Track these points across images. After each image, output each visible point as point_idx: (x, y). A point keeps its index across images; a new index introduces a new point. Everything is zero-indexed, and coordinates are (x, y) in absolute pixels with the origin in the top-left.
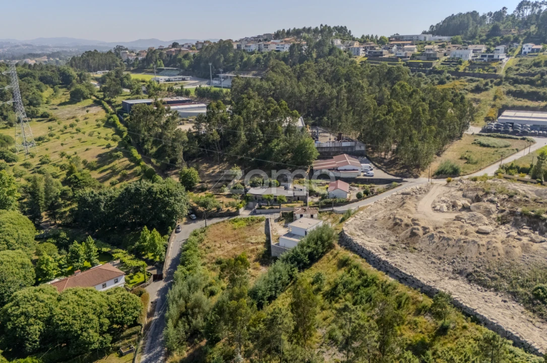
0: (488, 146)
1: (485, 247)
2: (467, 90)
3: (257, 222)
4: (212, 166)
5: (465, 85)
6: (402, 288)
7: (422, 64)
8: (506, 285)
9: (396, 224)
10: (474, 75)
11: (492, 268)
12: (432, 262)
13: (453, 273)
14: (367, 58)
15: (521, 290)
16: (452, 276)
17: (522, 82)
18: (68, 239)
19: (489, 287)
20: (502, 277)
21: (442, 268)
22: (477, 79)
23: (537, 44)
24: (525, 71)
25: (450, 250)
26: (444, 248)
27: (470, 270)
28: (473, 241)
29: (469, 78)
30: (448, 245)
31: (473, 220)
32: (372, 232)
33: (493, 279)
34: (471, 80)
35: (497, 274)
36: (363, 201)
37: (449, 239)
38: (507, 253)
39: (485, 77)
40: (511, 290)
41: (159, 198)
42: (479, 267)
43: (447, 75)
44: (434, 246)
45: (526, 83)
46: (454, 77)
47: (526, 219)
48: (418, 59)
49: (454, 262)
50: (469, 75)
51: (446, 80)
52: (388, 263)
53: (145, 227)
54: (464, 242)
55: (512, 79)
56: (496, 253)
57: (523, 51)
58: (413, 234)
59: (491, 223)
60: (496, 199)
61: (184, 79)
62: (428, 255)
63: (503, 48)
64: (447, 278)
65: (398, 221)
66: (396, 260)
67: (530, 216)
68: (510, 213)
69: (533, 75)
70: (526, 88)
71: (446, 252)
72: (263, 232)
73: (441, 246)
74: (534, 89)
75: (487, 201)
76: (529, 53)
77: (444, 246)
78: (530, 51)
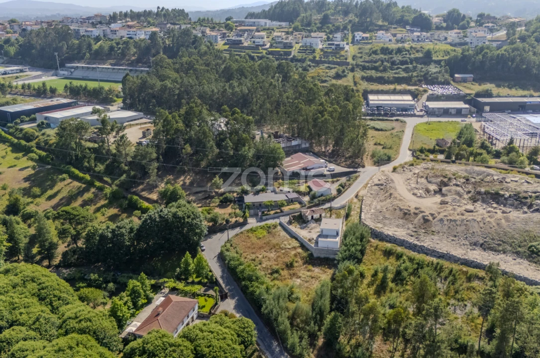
0: (382, 130)
1: (482, 223)
2: (330, 77)
3: (274, 229)
4: (178, 178)
5: (327, 73)
6: (446, 264)
7: (282, 53)
8: (509, 248)
9: (405, 214)
10: (329, 63)
11: (495, 238)
12: (453, 240)
13: (471, 246)
14: (228, 46)
15: (520, 249)
16: (471, 248)
17: (368, 68)
18: (101, 279)
19: (499, 251)
20: (504, 242)
21: (462, 243)
22: (333, 66)
23: (364, 32)
24: (367, 58)
25: (459, 229)
26: (455, 228)
27: (481, 242)
28: (473, 219)
29: (327, 65)
30: (457, 225)
31: (455, 202)
32: (390, 224)
33: (499, 245)
34: (329, 67)
35: (500, 240)
36: (344, 194)
37: (455, 221)
38: (498, 224)
39: (338, 64)
40: (514, 251)
41: (188, 222)
42: (485, 238)
43: (309, 63)
44: (446, 227)
45: (372, 69)
46: (313, 64)
47: (489, 196)
48: (276, 48)
49: (466, 238)
50: (325, 62)
51: (308, 68)
52: (424, 247)
53: (188, 252)
54: (467, 221)
55: (361, 65)
56: (492, 226)
57: (356, 39)
58: (426, 221)
59: (468, 203)
60: (459, 183)
61: (21, 71)
62: (445, 235)
63: (340, 36)
64: (469, 250)
65: (406, 211)
66: (427, 242)
67: (492, 194)
68: (477, 193)
69: (376, 62)
70: (373, 73)
71: (458, 231)
72: (289, 237)
73: (452, 227)
74: (379, 75)
75: (454, 185)
76: (360, 40)
77: (454, 226)
78: (361, 38)
